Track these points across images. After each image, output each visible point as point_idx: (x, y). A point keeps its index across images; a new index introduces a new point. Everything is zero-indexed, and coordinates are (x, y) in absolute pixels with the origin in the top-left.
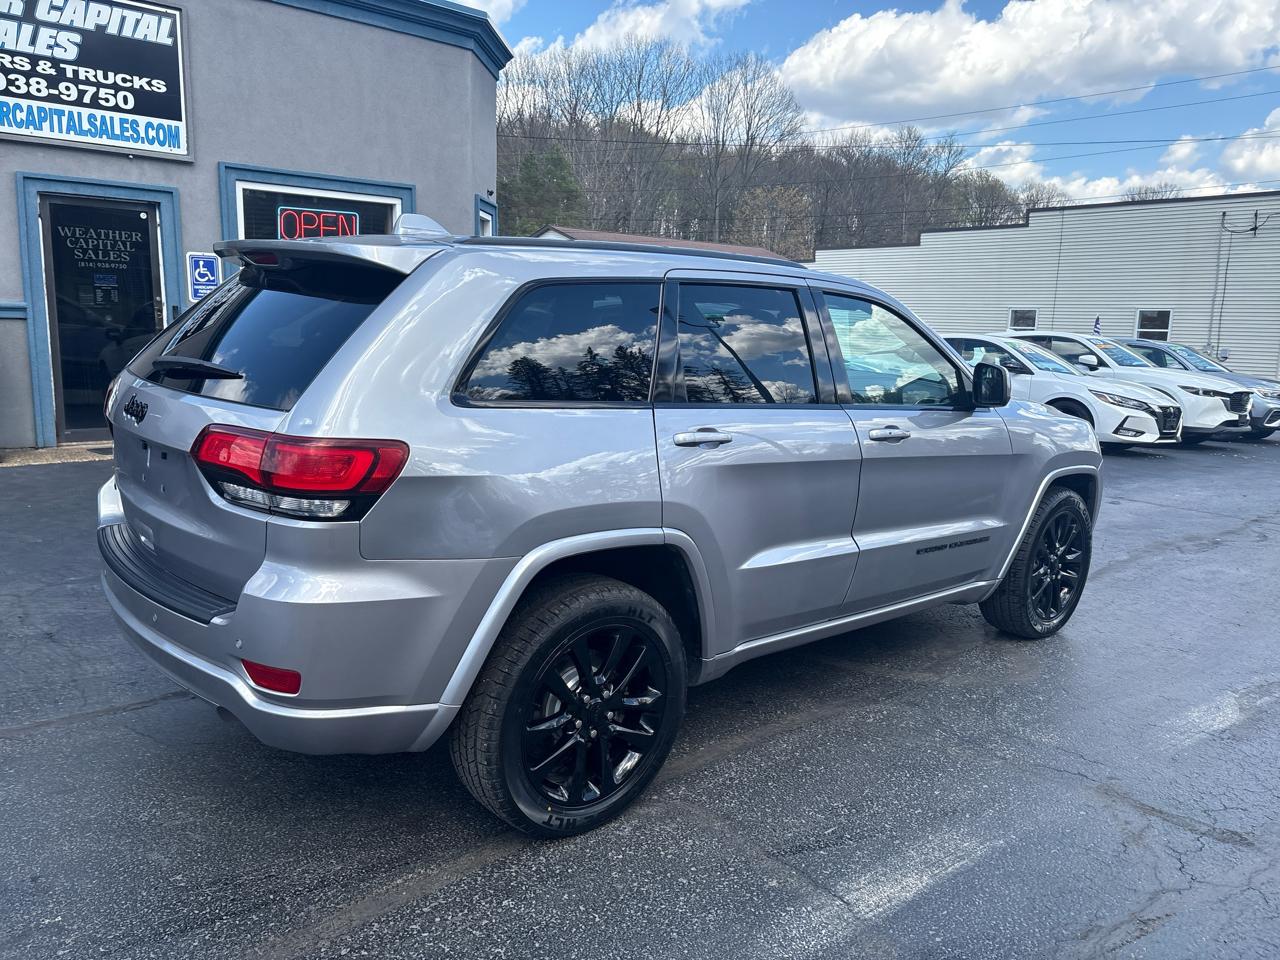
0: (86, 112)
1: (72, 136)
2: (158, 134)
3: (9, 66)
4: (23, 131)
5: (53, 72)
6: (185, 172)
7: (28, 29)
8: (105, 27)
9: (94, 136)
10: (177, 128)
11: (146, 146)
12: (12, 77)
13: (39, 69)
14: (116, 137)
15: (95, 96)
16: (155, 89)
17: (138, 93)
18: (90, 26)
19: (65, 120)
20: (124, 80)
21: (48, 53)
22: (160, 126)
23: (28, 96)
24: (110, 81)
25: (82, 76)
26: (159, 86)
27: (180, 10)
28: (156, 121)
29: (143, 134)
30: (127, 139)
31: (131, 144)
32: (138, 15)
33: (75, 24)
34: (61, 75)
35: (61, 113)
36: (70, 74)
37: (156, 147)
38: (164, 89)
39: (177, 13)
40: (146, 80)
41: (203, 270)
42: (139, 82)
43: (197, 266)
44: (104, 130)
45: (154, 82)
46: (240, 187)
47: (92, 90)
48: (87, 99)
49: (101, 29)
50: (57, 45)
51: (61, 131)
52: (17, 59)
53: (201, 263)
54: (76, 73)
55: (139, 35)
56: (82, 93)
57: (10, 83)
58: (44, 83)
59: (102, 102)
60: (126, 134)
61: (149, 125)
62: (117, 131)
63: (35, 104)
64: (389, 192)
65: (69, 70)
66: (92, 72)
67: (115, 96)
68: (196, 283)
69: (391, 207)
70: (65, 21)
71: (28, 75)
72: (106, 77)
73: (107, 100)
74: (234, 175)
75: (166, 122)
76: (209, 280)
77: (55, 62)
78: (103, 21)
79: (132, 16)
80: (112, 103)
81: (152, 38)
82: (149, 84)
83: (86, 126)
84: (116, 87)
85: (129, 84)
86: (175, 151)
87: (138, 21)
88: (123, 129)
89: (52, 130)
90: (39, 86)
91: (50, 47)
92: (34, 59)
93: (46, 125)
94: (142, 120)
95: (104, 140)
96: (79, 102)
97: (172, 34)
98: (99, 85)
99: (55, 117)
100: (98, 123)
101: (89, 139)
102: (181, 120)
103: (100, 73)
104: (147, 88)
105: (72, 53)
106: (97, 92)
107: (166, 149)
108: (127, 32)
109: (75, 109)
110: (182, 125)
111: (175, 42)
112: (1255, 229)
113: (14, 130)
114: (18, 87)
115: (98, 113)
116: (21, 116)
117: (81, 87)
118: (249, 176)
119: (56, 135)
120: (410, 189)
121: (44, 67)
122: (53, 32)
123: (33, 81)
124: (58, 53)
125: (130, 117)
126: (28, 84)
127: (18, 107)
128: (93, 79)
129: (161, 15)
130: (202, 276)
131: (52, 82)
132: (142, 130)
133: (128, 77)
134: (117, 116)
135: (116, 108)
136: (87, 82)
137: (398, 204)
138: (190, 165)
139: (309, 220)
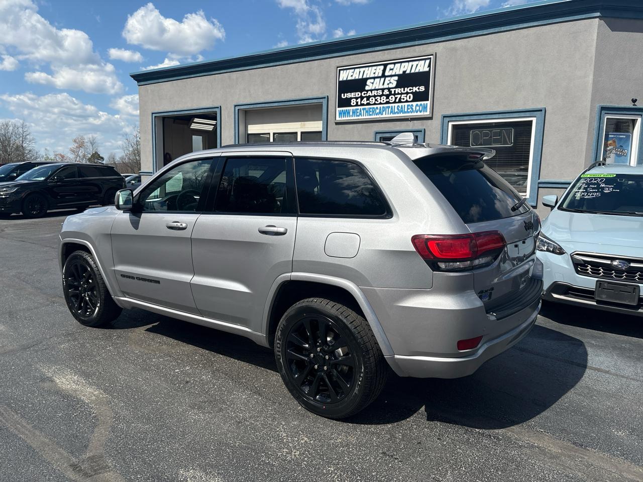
0: (396, 105)
1: (392, 115)
2: (419, 108)
3: (376, 94)
4: (378, 116)
5: (388, 93)
6: (430, 121)
7: (383, 79)
8: (406, 71)
9: (398, 113)
10: (427, 104)
11: (415, 114)
12: (376, 98)
13: (384, 93)
14: (405, 112)
15: (400, 98)
16: (420, 90)
17: (414, 94)
18: (401, 72)
19: (390, 109)
20: (410, 90)
21: (387, 87)
22: (421, 105)
23: (381, 103)
24: (405, 91)
25: (397, 92)
26: (422, 89)
27: (432, 55)
28: (419, 103)
29: (414, 109)
30: (409, 112)
31: (410, 114)
32: (417, 62)
33: (397, 73)
34: (391, 94)
35: (389, 107)
36: (393, 93)
37: (419, 114)
38: (424, 89)
39: (432, 57)
40: (417, 87)
42: (415, 89)
44: (402, 111)
45: (420, 88)
46: (450, 124)
47: (399, 96)
48: (397, 101)
49: (404, 72)
50: (390, 83)
51: (388, 114)
52: (378, 92)
54: (395, 91)
55: (417, 71)
56: (396, 98)
57: (376, 100)
58: (385, 97)
59: (402, 100)
60: (409, 110)
61: (417, 105)
62: (406, 110)
63: (382, 106)
64: (528, 114)
65: (393, 90)
66: (400, 89)
67: (406, 97)
69: (531, 122)
70: (394, 74)
71: (381, 96)
72: (404, 90)
73: (404, 99)
74: (448, 119)
75: (423, 103)
77: (389, 89)
78: (405, 70)
79: (415, 63)
80: (405, 100)
81: (421, 71)
82: (419, 89)
83: (396, 110)
84: (407, 93)
85: (411, 91)
86: (425, 113)
87: (417, 65)
88: (408, 109)
89: (386, 114)
90: (384, 99)
91: (388, 84)
92: (383, 90)
93: (384, 113)
94: (414, 104)
95: (402, 115)
96: (395, 102)
97: (429, 66)
98: (402, 94)
99: (387, 109)
100: (400, 109)
101: (397, 115)
102: (428, 100)
103: (402, 89)
104: (418, 90)
105: (395, 84)
106: (401, 97)
107: (422, 113)
108: (413, 71)
109: (393, 105)
110: (428, 103)
111: (430, 69)
113: (375, 116)
114: (378, 101)
115: (400, 104)
116: (378, 111)
117: (396, 96)
118: (454, 119)
119: (387, 116)
120: (542, 110)
121: (386, 92)
122: (389, 78)
123: (382, 98)
124: (391, 86)
125: (410, 104)
126: (381, 99)
127: (377, 108)
128: (400, 92)
129: (425, 59)
131: (387, 96)
132: (414, 108)
133: (411, 88)
134: (406, 104)
135: (407, 101)
136: (398, 94)
137: (534, 120)
138: (431, 118)
139: (486, 135)
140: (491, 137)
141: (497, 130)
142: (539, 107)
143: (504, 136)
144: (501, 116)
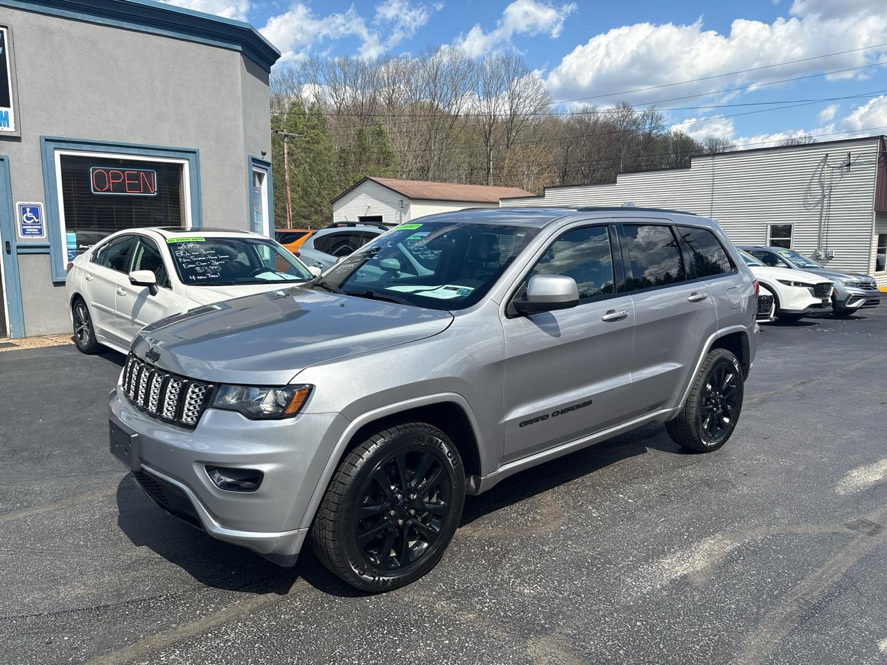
6: (15, 144)
10: (7, 113)
27: (7, 27)
39: (4, 30)
41: (29, 215)
43: (24, 211)
46: (58, 154)
53: (28, 210)
64: (178, 154)
68: (24, 224)
69: (181, 165)
74: (53, 145)
76: (34, 222)
86: (5, 129)
102: (9, 107)
110: (10, 111)
111: (4, 52)
112: (849, 165)
118: (64, 145)
120: (195, 152)
130: (28, 219)
137: (186, 164)
138: (18, 139)
139: (116, 176)
140: (124, 180)
141: (133, 171)
142: (191, 147)
143: (144, 182)
144: (142, 152)
